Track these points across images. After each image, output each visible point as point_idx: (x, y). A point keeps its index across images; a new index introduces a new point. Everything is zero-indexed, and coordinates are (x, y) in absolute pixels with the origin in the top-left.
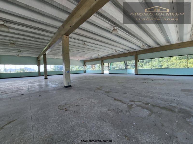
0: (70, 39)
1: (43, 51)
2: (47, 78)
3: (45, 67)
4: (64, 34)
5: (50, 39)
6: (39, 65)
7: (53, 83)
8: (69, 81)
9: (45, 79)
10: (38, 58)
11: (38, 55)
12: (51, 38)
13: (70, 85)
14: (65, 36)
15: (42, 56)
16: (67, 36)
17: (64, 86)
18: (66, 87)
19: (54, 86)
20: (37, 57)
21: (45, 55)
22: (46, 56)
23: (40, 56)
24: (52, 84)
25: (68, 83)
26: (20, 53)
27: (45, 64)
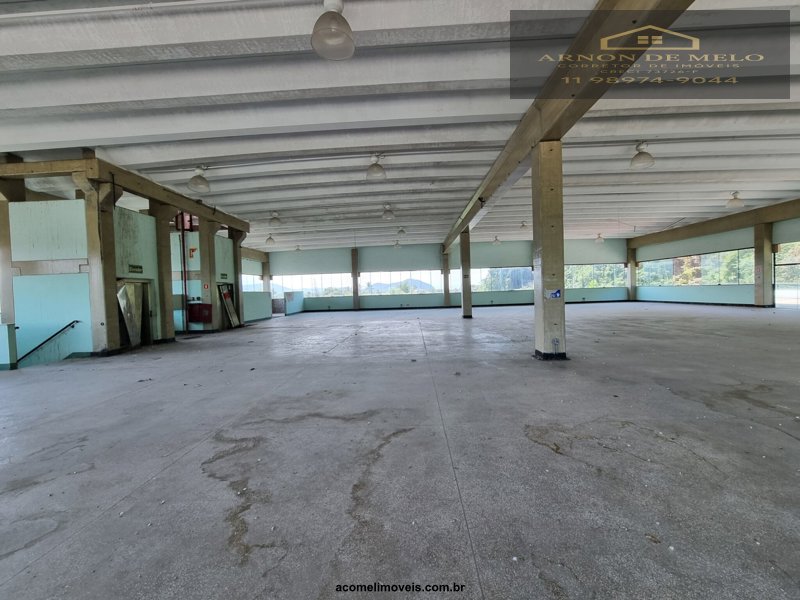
0: (567, 153)
1: (460, 221)
2: (470, 317)
3: (466, 277)
4: (541, 138)
5: (485, 174)
6: (446, 271)
7: (492, 335)
8: (557, 334)
9: (465, 317)
10: (443, 247)
11: (444, 237)
12: (488, 169)
13: (562, 351)
14: (545, 146)
15: (458, 240)
16: (555, 142)
17: (537, 352)
18: (547, 357)
19: (497, 347)
20: (442, 241)
21: (465, 233)
22: (469, 238)
23: (450, 237)
24: (488, 337)
25: (553, 341)
26: (402, 235)
27: (466, 264)
